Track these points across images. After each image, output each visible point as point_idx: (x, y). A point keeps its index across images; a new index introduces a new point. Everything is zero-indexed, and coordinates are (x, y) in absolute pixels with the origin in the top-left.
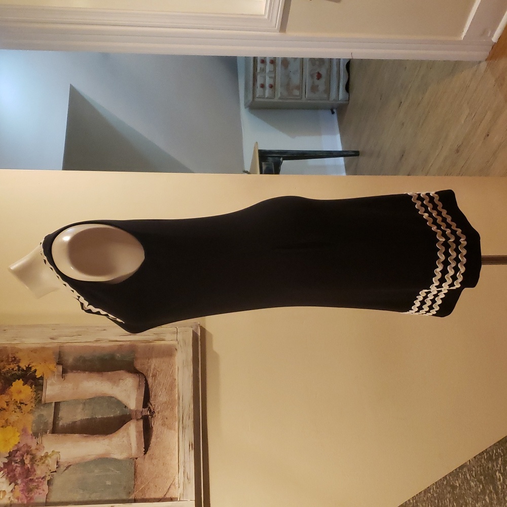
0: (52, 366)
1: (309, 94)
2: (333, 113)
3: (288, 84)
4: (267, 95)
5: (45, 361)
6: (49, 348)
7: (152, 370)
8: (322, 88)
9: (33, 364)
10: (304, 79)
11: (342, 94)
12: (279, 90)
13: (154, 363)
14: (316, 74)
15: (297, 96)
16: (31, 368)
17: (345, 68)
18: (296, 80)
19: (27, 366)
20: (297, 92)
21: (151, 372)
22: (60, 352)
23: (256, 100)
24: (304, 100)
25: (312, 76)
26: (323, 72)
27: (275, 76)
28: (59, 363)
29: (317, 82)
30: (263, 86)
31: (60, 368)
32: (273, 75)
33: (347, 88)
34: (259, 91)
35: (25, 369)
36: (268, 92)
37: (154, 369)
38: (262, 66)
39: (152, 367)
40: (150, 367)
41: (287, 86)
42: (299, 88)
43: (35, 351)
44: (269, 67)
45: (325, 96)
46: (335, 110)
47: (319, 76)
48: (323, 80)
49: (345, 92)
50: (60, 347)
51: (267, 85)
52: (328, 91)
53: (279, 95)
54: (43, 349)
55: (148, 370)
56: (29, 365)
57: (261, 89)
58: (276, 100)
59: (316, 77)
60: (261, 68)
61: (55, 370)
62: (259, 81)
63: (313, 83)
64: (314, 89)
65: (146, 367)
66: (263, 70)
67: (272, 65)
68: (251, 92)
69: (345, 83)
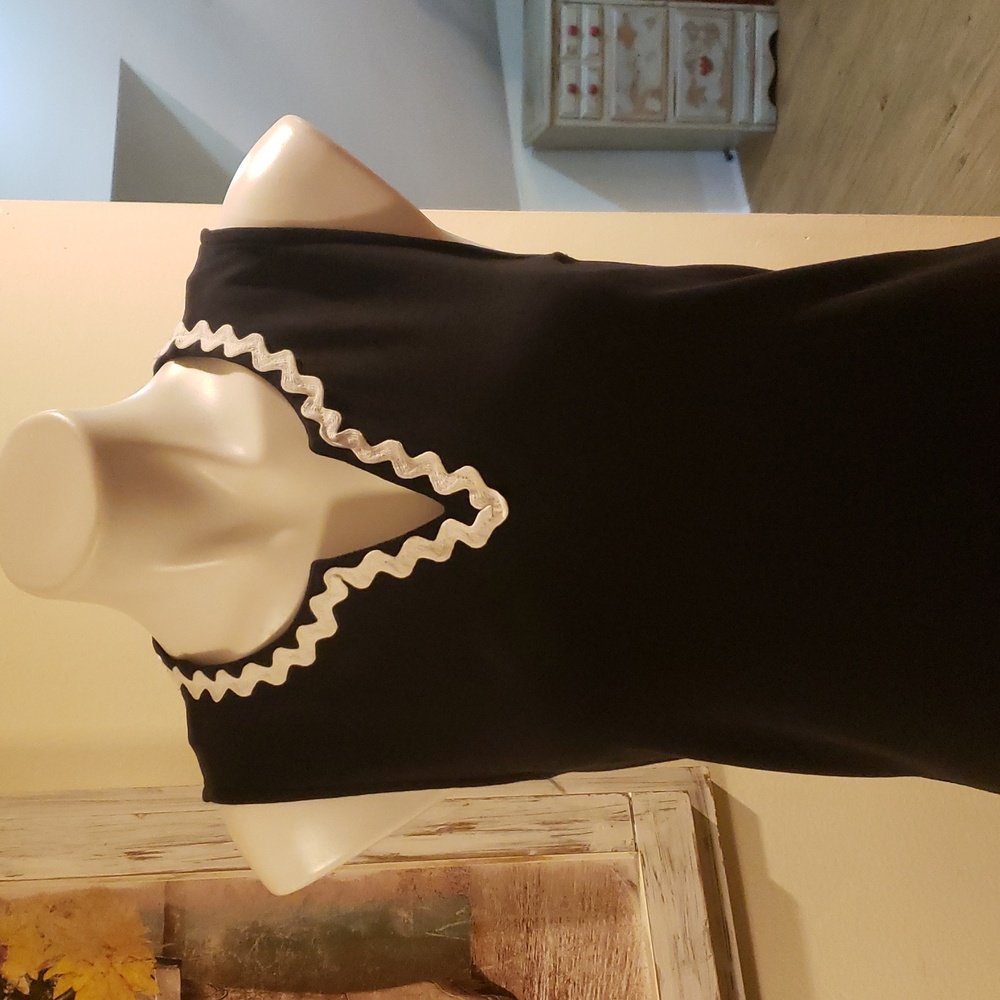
0: (140, 973)
1: (683, 109)
2: (729, 158)
3: (634, 86)
4: (584, 110)
5: (109, 951)
6: (122, 895)
7: (545, 978)
8: (714, 93)
9: (59, 968)
10: (671, 73)
11: (761, 109)
12: (614, 101)
13: (553, 945)
14: (700, 62)
15: (655, 113)
16: (50, 985)
17: (767, 48)
18: (651, 76)
19: (35, 976)
20: (653, 105)
21: (547, 985)
22: (168, 908)
23: (560, 122)
24: (671, 124)
25: (689, 65)
26: (716, 55)
27: (603, 65)
28: (166, 960)
29: (702, 81)
30: (574, 89)
31: (173, 979)
32: (599, 64)
33: (773, 93)
34: (565, 101)
35: (27, 992)
36: (586, 104)
37: (554, 973)
38: (573, 41)
39: (547, 961)
40: (534, 964)
41: (633, 90)
42: (658, 93)
43: (63, 906)
44: (587, 44)
45: (722, 113)
46: (733, 152)
47: (707, 66)
48: (715, 77)
49: (767, 102)
50: (168, 887)
51: (584, 88)
52: (727, 101)
53: (613, 113)
54: (100, 898)
55: (529, 978)
56: (42, 973)
57: (572, 98)
58: (606, 122)
59: (698, 69)
60: (568, 48)
61: (152, 988)
62: (566, 79)
63: (694, 82)
64: (695, 96)
65: (521, 963)
66: (574, 52)
67: (596, 40)
68: (547, 103)
69: (767, 83)
